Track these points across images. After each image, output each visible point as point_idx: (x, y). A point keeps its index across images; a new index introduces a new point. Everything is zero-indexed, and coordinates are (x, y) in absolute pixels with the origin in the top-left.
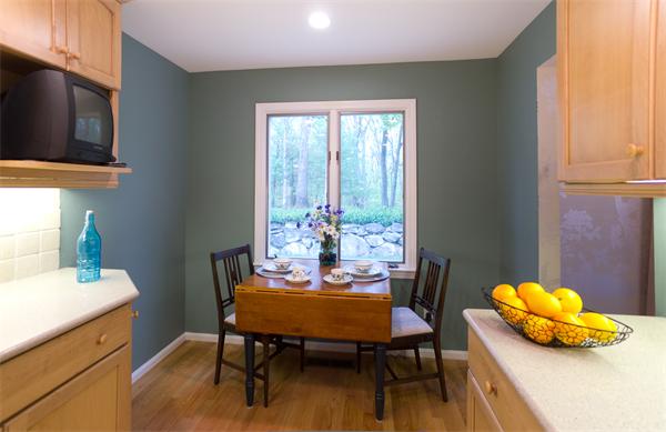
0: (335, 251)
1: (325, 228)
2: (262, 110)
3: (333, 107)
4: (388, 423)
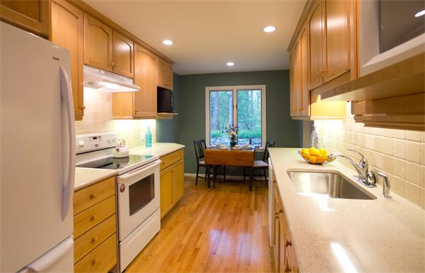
0: (236, 141)
1: (232, 132)
2: (207, 89)
3: (235, 88)
4: (254, 193)
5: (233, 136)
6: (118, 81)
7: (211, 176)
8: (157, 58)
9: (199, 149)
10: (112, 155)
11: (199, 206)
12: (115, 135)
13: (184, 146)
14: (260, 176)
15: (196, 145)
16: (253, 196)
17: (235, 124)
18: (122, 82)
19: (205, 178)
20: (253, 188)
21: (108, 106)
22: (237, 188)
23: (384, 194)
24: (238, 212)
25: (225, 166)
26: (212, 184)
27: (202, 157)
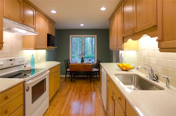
0: (83, 60)
1: (82, 56)
2: (71, 36)
3: (83, 36)
4: (92, 83)
5: (83, 57)
6: (26, 29)
7: (73, 76)
8: (48, 20)
9: (67, 64)
10: (22, 69)
11: (68, 92)
12: (24, 58)
13: (60, 63)
14: (95, 75)
15: (65, 62)
16: (92, 85)
17: (83, 52)
18: (28, 29)
19: (69, 77)
20: (92, 81)
21: (20, 43)
22: (85, 81)
23: (167, 86)
24: (86, 94)
25: (79, 71)
26: (73, 80)
27: (68, 67)
